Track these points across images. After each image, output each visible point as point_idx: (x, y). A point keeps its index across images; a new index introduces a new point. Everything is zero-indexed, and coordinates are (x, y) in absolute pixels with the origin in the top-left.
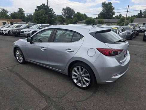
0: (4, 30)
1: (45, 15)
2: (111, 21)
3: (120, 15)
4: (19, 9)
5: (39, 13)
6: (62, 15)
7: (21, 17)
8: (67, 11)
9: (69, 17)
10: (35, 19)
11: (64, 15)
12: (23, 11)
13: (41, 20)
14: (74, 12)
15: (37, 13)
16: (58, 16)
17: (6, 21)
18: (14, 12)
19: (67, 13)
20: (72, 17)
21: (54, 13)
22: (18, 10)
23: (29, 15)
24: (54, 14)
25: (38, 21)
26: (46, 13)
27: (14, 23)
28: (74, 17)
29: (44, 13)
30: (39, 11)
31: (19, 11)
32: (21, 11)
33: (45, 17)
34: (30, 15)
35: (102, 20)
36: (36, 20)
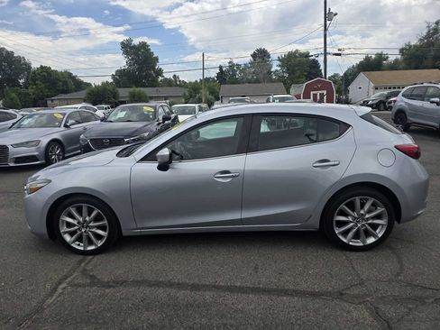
3: (175, 76)
14: (28, 66)
20: (21, 81)
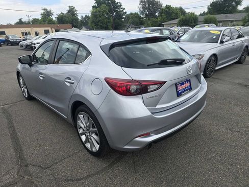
0: (37, 43)
1: (107, 14)
2: (231, 17)
4: (70, 7)
5: (99, 11)
6: (139, 13)
7: (73, 20)
8: (147, 5)
9: (151, 15)
10: (93, 22)
11: (142, 13)
12: (76, 11)
13: (101, 23)
14: (161, 5)
15: (96, 12)
16: (131, 14)
17: (49, 29)
18: (62, 13)
19: (148, 9)
20: (157, 14)
21: (124, 9)
22: (68, 9)
23: (84, 16)
24: (124, 11)
25: (96, 25)
26: (109, 12)
27: (61, 30)
28: (161, 13)
29: (107, 11)
30: (98, 9)
31: (69, 11)
32: (72, 11)
33: (109, 19)
34: (86, 16)
35: (212, 16)
36: (93, 25)
